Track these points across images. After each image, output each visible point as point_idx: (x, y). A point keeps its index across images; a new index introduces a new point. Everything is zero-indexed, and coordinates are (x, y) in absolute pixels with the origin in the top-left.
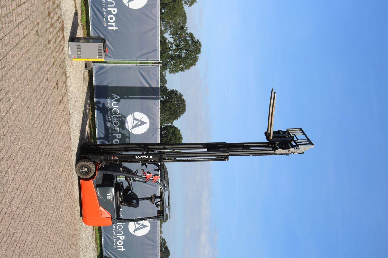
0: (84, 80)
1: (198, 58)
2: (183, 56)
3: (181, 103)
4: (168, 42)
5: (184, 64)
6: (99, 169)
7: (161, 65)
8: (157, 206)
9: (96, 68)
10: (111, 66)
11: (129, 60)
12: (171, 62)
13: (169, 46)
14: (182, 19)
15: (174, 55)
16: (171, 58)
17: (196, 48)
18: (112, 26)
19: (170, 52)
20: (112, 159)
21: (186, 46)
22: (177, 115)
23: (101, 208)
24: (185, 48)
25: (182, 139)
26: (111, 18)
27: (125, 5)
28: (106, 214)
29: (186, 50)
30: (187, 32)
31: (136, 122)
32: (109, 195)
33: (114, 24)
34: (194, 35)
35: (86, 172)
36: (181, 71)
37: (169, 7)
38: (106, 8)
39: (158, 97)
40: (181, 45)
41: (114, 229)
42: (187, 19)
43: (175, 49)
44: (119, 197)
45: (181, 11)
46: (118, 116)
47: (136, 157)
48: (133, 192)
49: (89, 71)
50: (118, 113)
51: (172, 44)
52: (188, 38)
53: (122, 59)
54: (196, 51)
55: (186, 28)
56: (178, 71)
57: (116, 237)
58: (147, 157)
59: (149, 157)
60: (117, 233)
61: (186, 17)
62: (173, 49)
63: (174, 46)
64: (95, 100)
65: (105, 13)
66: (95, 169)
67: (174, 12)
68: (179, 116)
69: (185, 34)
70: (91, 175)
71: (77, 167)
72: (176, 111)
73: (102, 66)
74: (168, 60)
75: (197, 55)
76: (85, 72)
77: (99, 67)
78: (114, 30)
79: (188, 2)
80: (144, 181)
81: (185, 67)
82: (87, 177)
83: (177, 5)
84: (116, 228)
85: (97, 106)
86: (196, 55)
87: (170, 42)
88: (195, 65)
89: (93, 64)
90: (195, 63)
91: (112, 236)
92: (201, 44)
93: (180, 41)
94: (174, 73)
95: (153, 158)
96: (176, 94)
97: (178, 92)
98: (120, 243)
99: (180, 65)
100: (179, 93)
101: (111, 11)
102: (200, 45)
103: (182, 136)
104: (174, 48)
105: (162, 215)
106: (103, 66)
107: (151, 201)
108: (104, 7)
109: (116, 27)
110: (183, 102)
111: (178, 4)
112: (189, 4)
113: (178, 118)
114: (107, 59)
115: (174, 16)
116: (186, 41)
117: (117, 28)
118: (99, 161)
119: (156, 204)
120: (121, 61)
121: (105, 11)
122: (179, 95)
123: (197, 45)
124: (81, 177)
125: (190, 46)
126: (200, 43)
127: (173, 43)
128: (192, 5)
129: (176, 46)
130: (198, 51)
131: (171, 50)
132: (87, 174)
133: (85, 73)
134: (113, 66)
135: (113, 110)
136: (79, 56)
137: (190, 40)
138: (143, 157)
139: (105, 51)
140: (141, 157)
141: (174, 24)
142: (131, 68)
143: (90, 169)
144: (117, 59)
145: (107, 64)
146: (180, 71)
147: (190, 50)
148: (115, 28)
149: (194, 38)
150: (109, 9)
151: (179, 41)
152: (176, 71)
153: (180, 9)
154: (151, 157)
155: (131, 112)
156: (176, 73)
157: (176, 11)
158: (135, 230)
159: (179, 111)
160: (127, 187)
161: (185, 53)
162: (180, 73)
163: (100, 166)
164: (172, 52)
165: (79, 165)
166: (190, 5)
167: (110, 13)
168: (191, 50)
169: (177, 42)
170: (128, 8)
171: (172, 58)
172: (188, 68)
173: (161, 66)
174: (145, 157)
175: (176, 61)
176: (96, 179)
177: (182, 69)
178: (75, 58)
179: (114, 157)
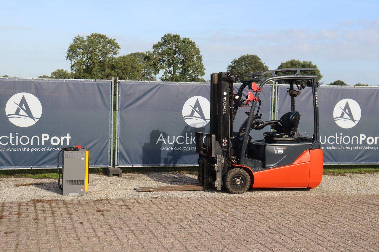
0: (133, 178)
1: (185, 38)
2: (183, 58)
3: (245, 61)
4: (164, 76)
5: (193, 56)
6: (238, 164)
8: (304, 87)
9: (121, 163)
10: (118, 144)
11: (111, 120)
12: (190, 73)
13: (170, 75)
14: (138, 59)
15: (181, 69)
16: (185, 73)
17: (172, 41)
18: (65, 140)
19: (177, 74)
20: (226, 145)
21: (169, 54)
22: (261, 67)
23: (296, 162)
24: (172, 54)
25: (293, 60)
26: (55, 141)
27: (37, 123)
28: (306, 157)
29: (175, 54)
30: (152, 52)
31: (196, 114)
32: (277, 152)
33: (63, 138)
34: (156, 43)
35: (241, 180)
36: (201, 60)
37: (123, 74)
38: (41, 146)
40: (168, 60)
41: (349, 148)
42: (138, 52)
43: (174, 68)
44: (282, 138)
45: (129, 60)
46: (186, 137)
47: (224, 113)
48: (279, 119)
49: (123, 172)
50: (184, 137)
51: (167, 71)
52: (160, 51)
53: (110, 129)
54: (175, 41)
55: (147, 53)
56: (201, 64)
57: (361, 146)
58: (224, 98)
59: (225, 96)
60: (355, 144)
61: (136, 53)
62: (173, 71)
63: (170, 69)
64: (163, 165)
65: (48, 149)
66: (238, 169)
67: (130, 68)
68: (261, 64)
69: (155, 54)
70: (246, 174)
71: (234, 191)
72: (255, 67)
73: (119, 155)
74: (188, 77)
75: (182, 39)
76: (124, 177)
77: (120, 159)
78: (70, 138)
79: (115, 50)
80: (258, 104)
81: (196, 55)
82: (249, 180)
83: (118, 64)
84: (348, 145)
85: (170, 163)
86: (181, 41)
87: (164, 74)
88: (194, 43)
89: (116, 167)
90: (191, 42)
91: (359, 150)
92: (167, 34)
93: (163, 61)
94: (204, 69)
95: (226, 91)
96: (233, 67)
97: (231, 66)
98: (370, 141)
99: (193, 61)
100: (231, 64)
101: (45, 141)
102: (169, 35)
103: (290, 60)
104: (171, 69)
105: (311, 80)
106: (119, 153)
107: (296, 96)
108: (40, 149)
109: (66, 136)
110: (244, 59)
111: (116, 62)
112: (117, 49)
113: (264, 65)
114: (109, 148)
115: (135, 69)
116: (163, 53)
117: (68, 135)
118: (228, 163)
119: (300, 89)
120: (112, 130)
121: (46, 149)
122: (234, 64)
123: (168, 39)
124: (248, 186)
125: (170, 49)
126: (165, 36)
127: (165, 69)
128: (118, 44)
129: (169, 66)
130: (176, 38)
131: (174, 73)
132: (244, 178)
133: (126, 177)
134: (119, 141)
135: (178, 143)
136: (82, 182)
137: (162, 48)
138: (225, 104)
139: (77, 149)
140: (225, 107)
141: (145, 69)
142: (122, 118)
143: (237, 175)
144: (110, 135)
145: (116, 148)
146: (202, 62)
147: (174, 49)
148: (68, 137)
149: (159, 43)
150: (43, 144)
151: (163, 63)
152: (202, 67)
153: (127, 61)
154: (225, 93)
155: (182, 119)
156: (205, 67)
157: (129, 66)
158: (352, 119)
159: (255, 64)
160: (272, 127)
161: (179, 54)
162: (203, 62)
163: (234, 161)
164: (177, 71)
165: (231, 189)
166: (119, 48)
167: (48, 143)
168: (175, 47)
169: (164, 64)
170: (41, 119)
171: (185, 71)
172: (197, 52)
173: (119, 79)
174: (224, 101)
175: (188, 67)
176: (252, 168)
177: (199, 58)
178: (84, 188)
179: (223, 143)
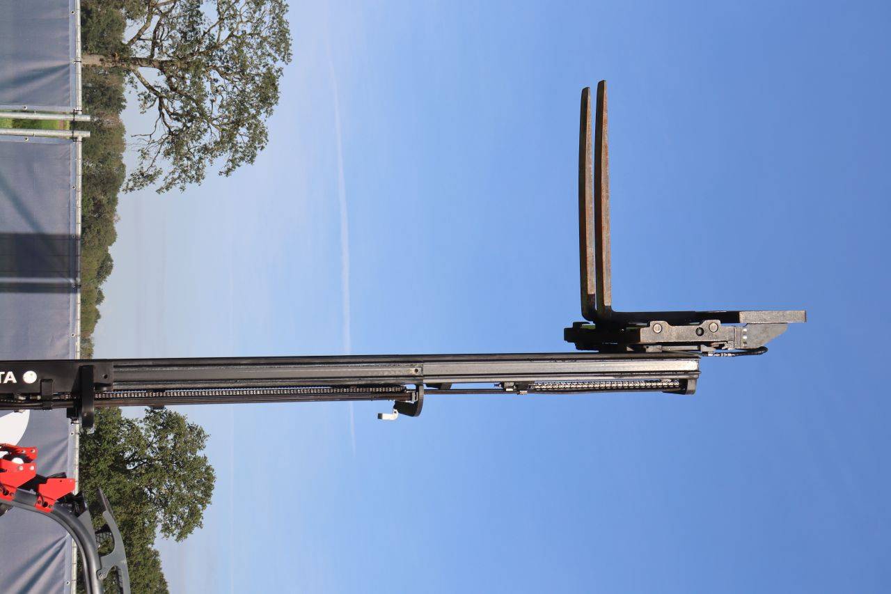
7: (87, 134)
39: (72, 281)
58: (10, 374)
59: (19, 376)
173: (84, 140)
